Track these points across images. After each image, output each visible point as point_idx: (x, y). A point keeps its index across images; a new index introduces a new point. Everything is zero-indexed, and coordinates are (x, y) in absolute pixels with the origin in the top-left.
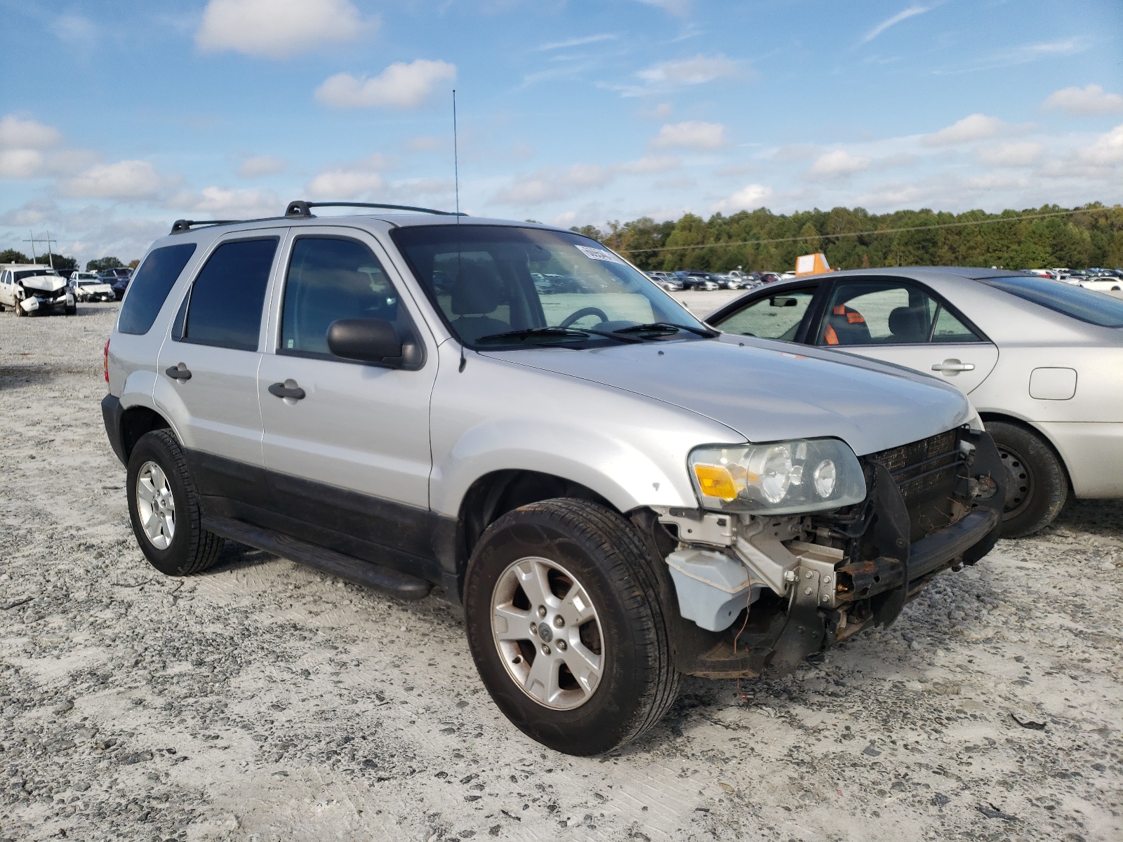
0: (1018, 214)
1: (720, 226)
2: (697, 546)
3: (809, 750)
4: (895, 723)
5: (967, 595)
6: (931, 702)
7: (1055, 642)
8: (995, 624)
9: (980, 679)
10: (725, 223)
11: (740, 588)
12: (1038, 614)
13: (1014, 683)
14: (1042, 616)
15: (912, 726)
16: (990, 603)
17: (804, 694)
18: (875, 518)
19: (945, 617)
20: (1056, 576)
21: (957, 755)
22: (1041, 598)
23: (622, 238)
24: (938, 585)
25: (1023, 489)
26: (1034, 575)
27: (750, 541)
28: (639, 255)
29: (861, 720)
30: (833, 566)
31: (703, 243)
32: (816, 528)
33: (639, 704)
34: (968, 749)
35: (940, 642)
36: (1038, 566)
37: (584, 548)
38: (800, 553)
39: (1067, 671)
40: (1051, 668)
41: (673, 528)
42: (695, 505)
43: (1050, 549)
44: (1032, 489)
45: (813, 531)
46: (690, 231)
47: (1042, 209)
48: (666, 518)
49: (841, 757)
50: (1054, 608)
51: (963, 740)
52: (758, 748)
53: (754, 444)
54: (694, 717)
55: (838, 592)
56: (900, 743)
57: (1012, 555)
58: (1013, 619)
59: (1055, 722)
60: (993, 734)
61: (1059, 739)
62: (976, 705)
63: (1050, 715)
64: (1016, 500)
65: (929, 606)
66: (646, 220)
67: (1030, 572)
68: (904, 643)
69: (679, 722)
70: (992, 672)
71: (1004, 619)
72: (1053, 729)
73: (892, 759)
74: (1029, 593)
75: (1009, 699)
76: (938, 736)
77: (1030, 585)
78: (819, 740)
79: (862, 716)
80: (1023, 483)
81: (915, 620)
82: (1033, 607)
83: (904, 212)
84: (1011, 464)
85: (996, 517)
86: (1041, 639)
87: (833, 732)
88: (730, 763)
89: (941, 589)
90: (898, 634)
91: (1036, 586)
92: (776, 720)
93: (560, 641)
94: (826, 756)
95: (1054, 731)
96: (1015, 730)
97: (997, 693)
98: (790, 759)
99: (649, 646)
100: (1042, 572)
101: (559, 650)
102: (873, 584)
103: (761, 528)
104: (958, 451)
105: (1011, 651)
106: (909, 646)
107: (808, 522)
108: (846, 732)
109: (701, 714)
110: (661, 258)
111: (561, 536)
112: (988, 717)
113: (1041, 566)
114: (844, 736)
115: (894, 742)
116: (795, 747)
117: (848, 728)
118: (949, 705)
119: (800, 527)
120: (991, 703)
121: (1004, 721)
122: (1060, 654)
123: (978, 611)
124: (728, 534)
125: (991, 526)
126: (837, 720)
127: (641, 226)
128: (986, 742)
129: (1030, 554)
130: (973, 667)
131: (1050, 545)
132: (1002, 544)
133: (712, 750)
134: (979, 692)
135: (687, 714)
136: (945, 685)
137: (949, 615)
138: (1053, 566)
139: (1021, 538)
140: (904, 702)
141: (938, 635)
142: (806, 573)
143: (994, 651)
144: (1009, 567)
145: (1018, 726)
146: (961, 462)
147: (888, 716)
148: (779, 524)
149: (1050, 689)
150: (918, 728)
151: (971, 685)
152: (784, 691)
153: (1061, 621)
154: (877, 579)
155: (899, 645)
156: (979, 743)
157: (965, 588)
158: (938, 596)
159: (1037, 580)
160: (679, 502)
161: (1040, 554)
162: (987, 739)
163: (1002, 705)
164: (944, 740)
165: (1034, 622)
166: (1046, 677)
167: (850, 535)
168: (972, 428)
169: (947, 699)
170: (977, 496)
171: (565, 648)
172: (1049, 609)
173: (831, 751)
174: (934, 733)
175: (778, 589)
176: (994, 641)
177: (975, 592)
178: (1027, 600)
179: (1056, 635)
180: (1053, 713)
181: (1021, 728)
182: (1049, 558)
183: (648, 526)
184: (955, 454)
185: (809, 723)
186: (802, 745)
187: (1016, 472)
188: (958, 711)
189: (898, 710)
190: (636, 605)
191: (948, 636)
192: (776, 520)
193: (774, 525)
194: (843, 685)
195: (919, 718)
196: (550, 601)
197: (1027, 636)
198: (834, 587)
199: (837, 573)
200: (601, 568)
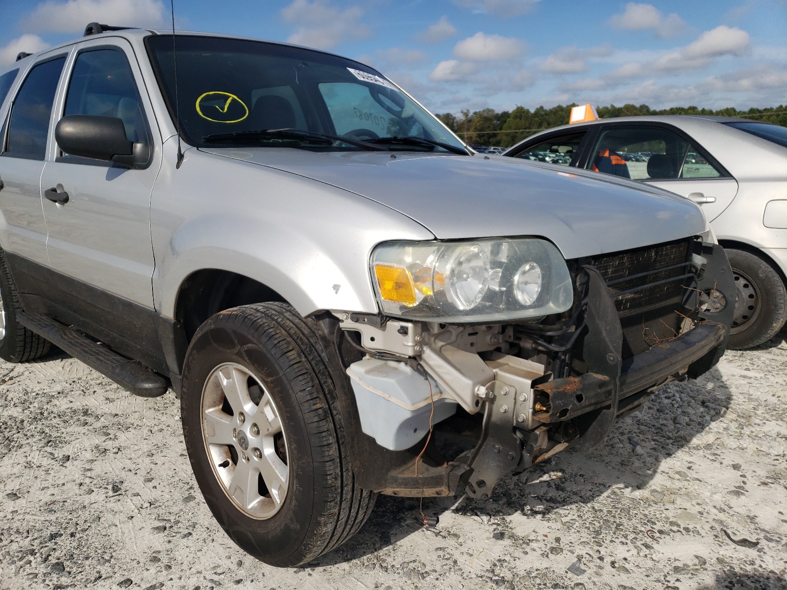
0: (759, 111)
1: (542, 116)
2: (382, 355)
3: (512, 564)
4: (607, 535)
5: (693, 401)
6: (646, 512)
7: (771, 451)
8: (716, 430)
9: (696, 487)
10: (546, 115)
11: (422, 404)
12: (757, 421)
13: (731, 492)
14: (760, 423)
15: (624, 540)
16: (715, 409)
17: (523, 498)
18: (585, 331)
19: (671, 422)
20: (775, 385)
21: (665, 576)
22: (761, 405)
23: (472, 123)
24: (669, 390)
25: (751, 308)
26: (755, 383)
27: (439, 353)
28: (483, 135)
29: (573, 530)
30: (529, 382)
31: (529, 128)
32: (520, 339)
33: (319, 524)
34: (677, 569)
35: (663, 447)
36: (759, 375)
37: (269, 356)
38: (499, 366)
39: (782, 481)
40: (767, 477)
41: (357, 336)
42: (376, 311)
43: (771, 360)
44: (759, 306)
45: (517, 342)
46: (521, 119)
47: (778, 108)
48: (347, 324)
49: (545, 575)
50: (772, 415)
51: (673, 557)
52: (461, 560)
53: (443, 241)
54: (408, 522)
55: (535, 412)
56: (608, 560)
57: (737, 364)
58: (733, 426)
59: (769, 540)
60: (704, 553)
61: (771, 560)
62: (690, 517)
63: (764, 530)
64: (745, 317)
65: (658, 410)
66: (489, 110)
67: (752, 380)
68: (629, 447)
69: (391, 526)
70: (710, 481)
71: (725, 426)
72: (766, 547)
73: (595, 580)
74: (750, 400)
75: (724, 511)
76: (647, 552)
77: (751, 392)
78: (526, 553)
79: (575, 526)
80: (751, 302)
81: (642, 424)
82: (752, 414)
83: (677, 109)
84: (742, 286)
85: (722, 332)
86: (758, 447)
87: (541, 544)
88: (427, 579)
89: (671, 395)
90: (625, 438)
91: (756, 394)
92: (487, 528)
93: (256, 449)
94: (529, 573)
95: (766, 550)
96: (727, 547)
97: (711, 504)
98: (490, 575)
99: (328, 464)
100: (763, 381)
101: (256, 459)
102: (574, 404)
103: (453, 338)
104: (687, 263)
105: (730, 458)
106: (633, 451)
107: (510, 332)
108: (555, 545)
109: (416, 519)
110: (498, 138)
111: (250, 342)
112: (701, 532)
113: (762, 375)
114: (553, 550)
115: (601, 559)
116: (499, 561)
117: (558, 540)
118: (663, 515)
119: (501, 337)
120: (705, 515)
121: (716, 536)
122: (776, 462)
123: (702, 417)
124: (410, 344)
125: (718, 340)
126: (549, 530)
127: (485, 115)
128: (697, 561)
129: (753, 364)
130: (692, 474)
131: (770, 356)
132: (729, 354)
133: (415, 561)
134: (694, 503)
135: (402, 518)
136: (662, 493)
137: (675, 420)
138: (773, 375)
139: (746, 350)
140: (619, 511)
141: (662, 440)
142: (501, 388)
143: (713, 458)
144: (734, 376)
145: (730, 542)
146: (691, 275)
147: (600, 527)
148: (476, 334)
149: (765, 501)
150: (629, 542)
151: (687, 495)
152: (504, 495)
153: (777, 429)
154: (579, 398)
155: (624, 448)
156: (690, 563)
157: (691, 394)
158: (666, 401)
159: (758, 388)
160: (359, 308)
161: (762, 365)
162: (697, 557)
163: (716, 518)
164: (654, 557)
165: (753, 430)
166: (762, 487)
167: (554, 347)
168: (704, 241)
169: (663, 508)
170: (707, 310)
171: (261, 456)
172: (767, 416)
173: (535, 568)
174: (644, 548)
175: (468, 407)
176: (714, 447)
177: (701, 397)
178: (749, 406)
179: (773, 443)
180: (767, 528)
181: (733, 545)
182: (770, 369)
183: (331, 333)
184: (685, 267)
185: (520, 532)
186: (507, 558)
187: (745, 293)
188: (672, 524)
189: (612, 520)
190: (316, 419)
191: (671, 441)
192: (472, 329)
193: (470, 334)
194: (563, 490)
195: (631, 530)
196: (248, 407)
197: (746, 443)
198: (531, 405)
199: (535, 391)
200: (283, 378)
